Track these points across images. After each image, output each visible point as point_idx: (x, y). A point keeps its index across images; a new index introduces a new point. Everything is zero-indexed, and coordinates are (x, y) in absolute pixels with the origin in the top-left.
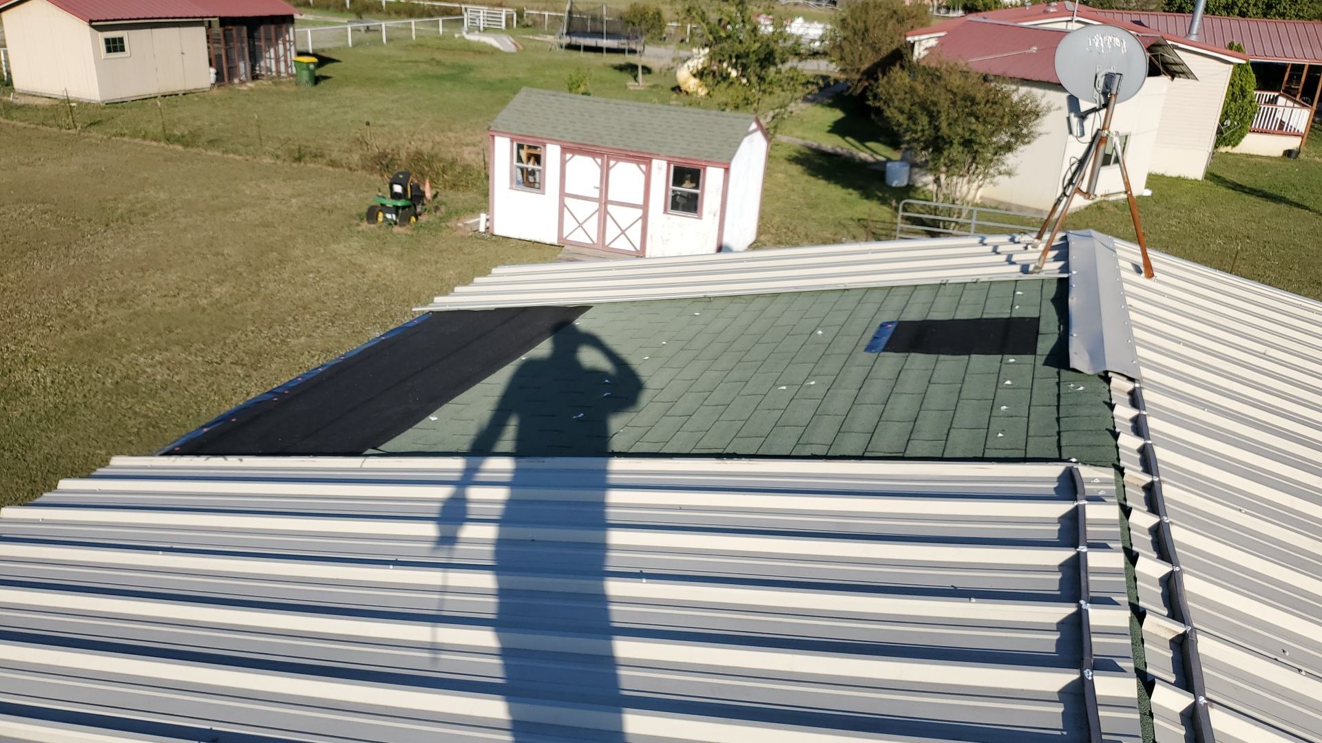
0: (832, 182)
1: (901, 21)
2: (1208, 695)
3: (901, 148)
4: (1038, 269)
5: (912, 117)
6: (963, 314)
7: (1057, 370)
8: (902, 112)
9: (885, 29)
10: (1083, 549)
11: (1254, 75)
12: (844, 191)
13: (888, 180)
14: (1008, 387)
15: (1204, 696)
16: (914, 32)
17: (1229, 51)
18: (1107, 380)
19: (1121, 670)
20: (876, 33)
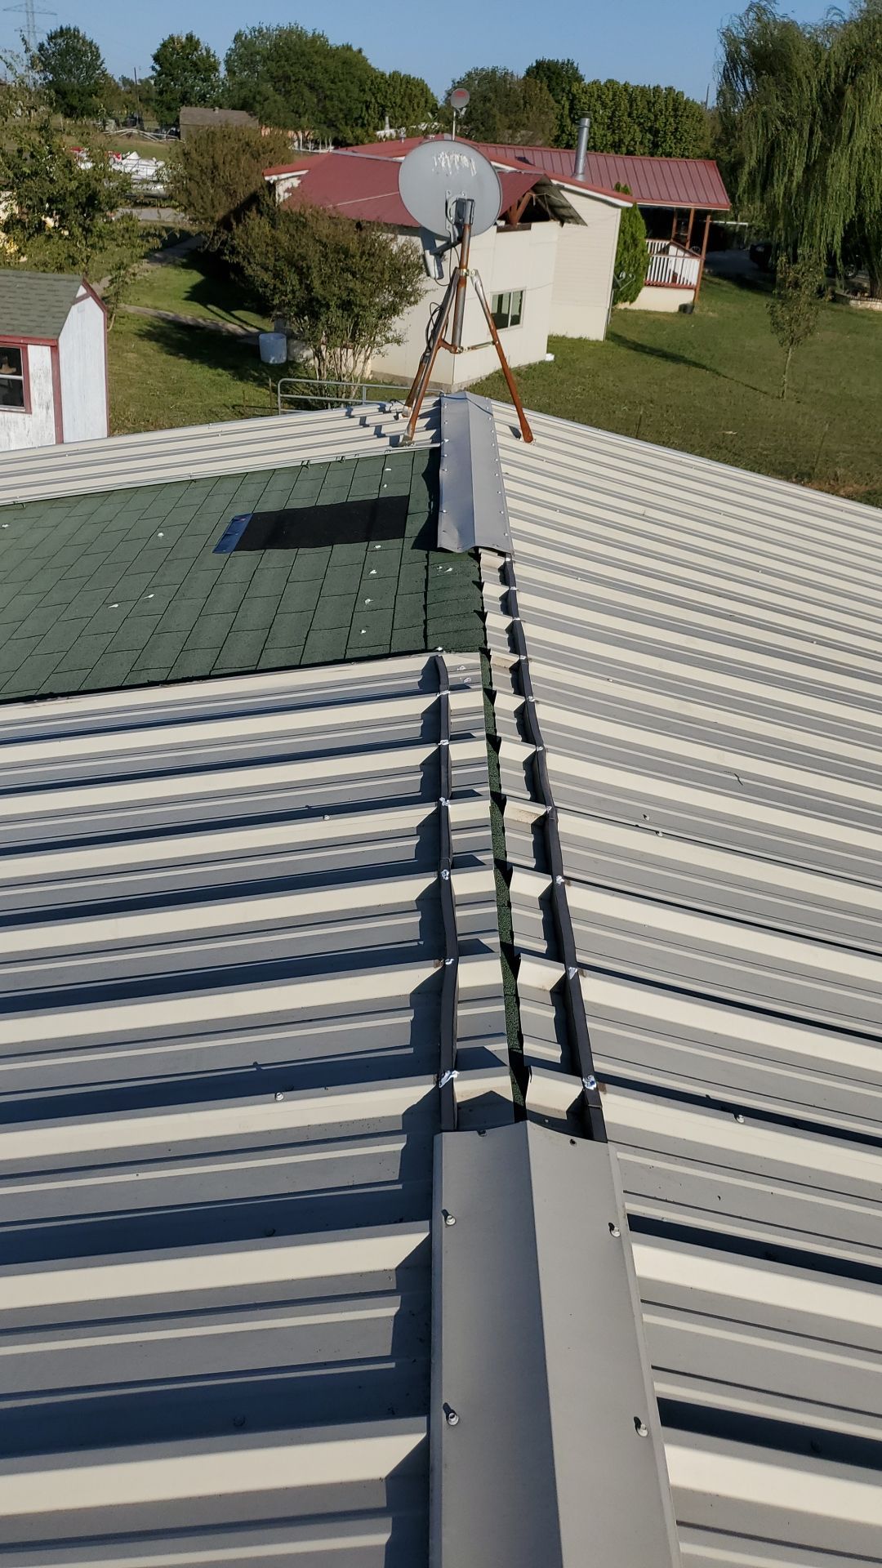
0: (197, 360)
1: (256, 156)
2: (566, 873)
3: (270, 316)
4: (408, 440)
5: (277, 275)
6: (326, 500)
7: (426, 552)
8: (267, 270)
9: (238, 166)
10: (445, 742)
11: (643, 221)
12: (212, 371)
13: (263, 357)
14: (373, 577)
15: (562, 875)
16: (272, 170)
17: (615, 193)
18: (477, 557)
19: (481, 863)
20: (226, 172)
